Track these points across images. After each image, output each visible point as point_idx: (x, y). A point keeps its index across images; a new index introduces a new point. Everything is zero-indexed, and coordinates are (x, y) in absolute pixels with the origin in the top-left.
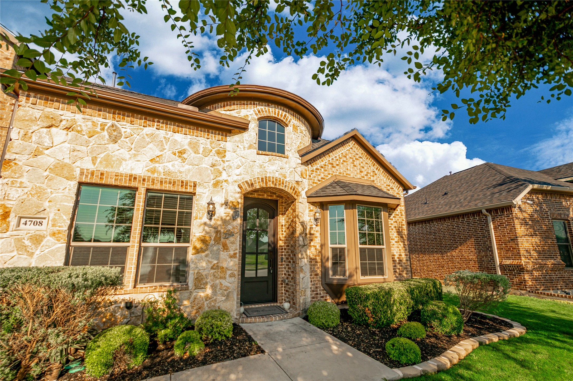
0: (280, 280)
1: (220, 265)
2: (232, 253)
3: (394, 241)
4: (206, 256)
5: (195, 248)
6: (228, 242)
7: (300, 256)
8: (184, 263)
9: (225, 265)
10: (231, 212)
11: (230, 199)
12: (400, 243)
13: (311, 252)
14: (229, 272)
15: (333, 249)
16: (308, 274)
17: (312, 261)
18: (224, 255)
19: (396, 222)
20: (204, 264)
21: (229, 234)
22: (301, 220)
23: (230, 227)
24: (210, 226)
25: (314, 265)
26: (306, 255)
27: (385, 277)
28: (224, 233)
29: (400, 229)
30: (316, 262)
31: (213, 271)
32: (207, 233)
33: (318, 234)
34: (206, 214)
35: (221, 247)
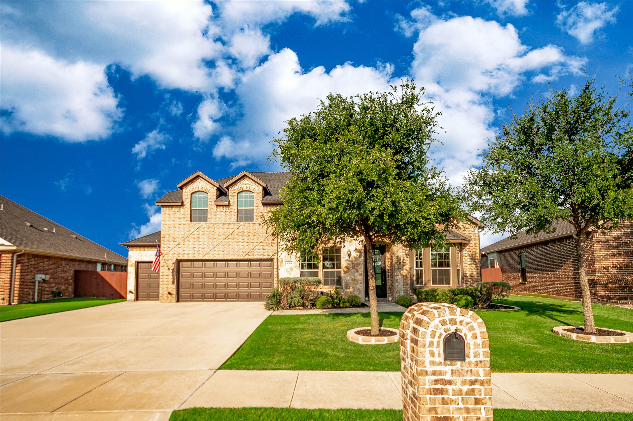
0: (388, 287)
1: (355, 278)
2: (360, 273)
3: (467, 264)
4: (349, 274)
5: (344, 271)
6: (358, 268)
7: (395, 274)
8: (340, 277)
9: (358, 278)
10: (358, 254)
11: (358, 248)
12: (473, 265)
13: (404, 272)
14: (359, 282)
15: (417, 270)
16: (402, 284)
17: (405, 277)
18: (357, 274)
19: (470, 252)
20: (348, 278)
21: (358, 264)
22: (396, 255)
23: (358, 261)
24: (349, 261)
25: (406, 279)
26: (401, 274)
27: (450, 285)
28: (356, 264)
29: (474, 256)
30: (407, 277)
31: (352, 281)
32: (349, 264)
33: (408, 263)
34: (347, 256)
35: (355, 270)
